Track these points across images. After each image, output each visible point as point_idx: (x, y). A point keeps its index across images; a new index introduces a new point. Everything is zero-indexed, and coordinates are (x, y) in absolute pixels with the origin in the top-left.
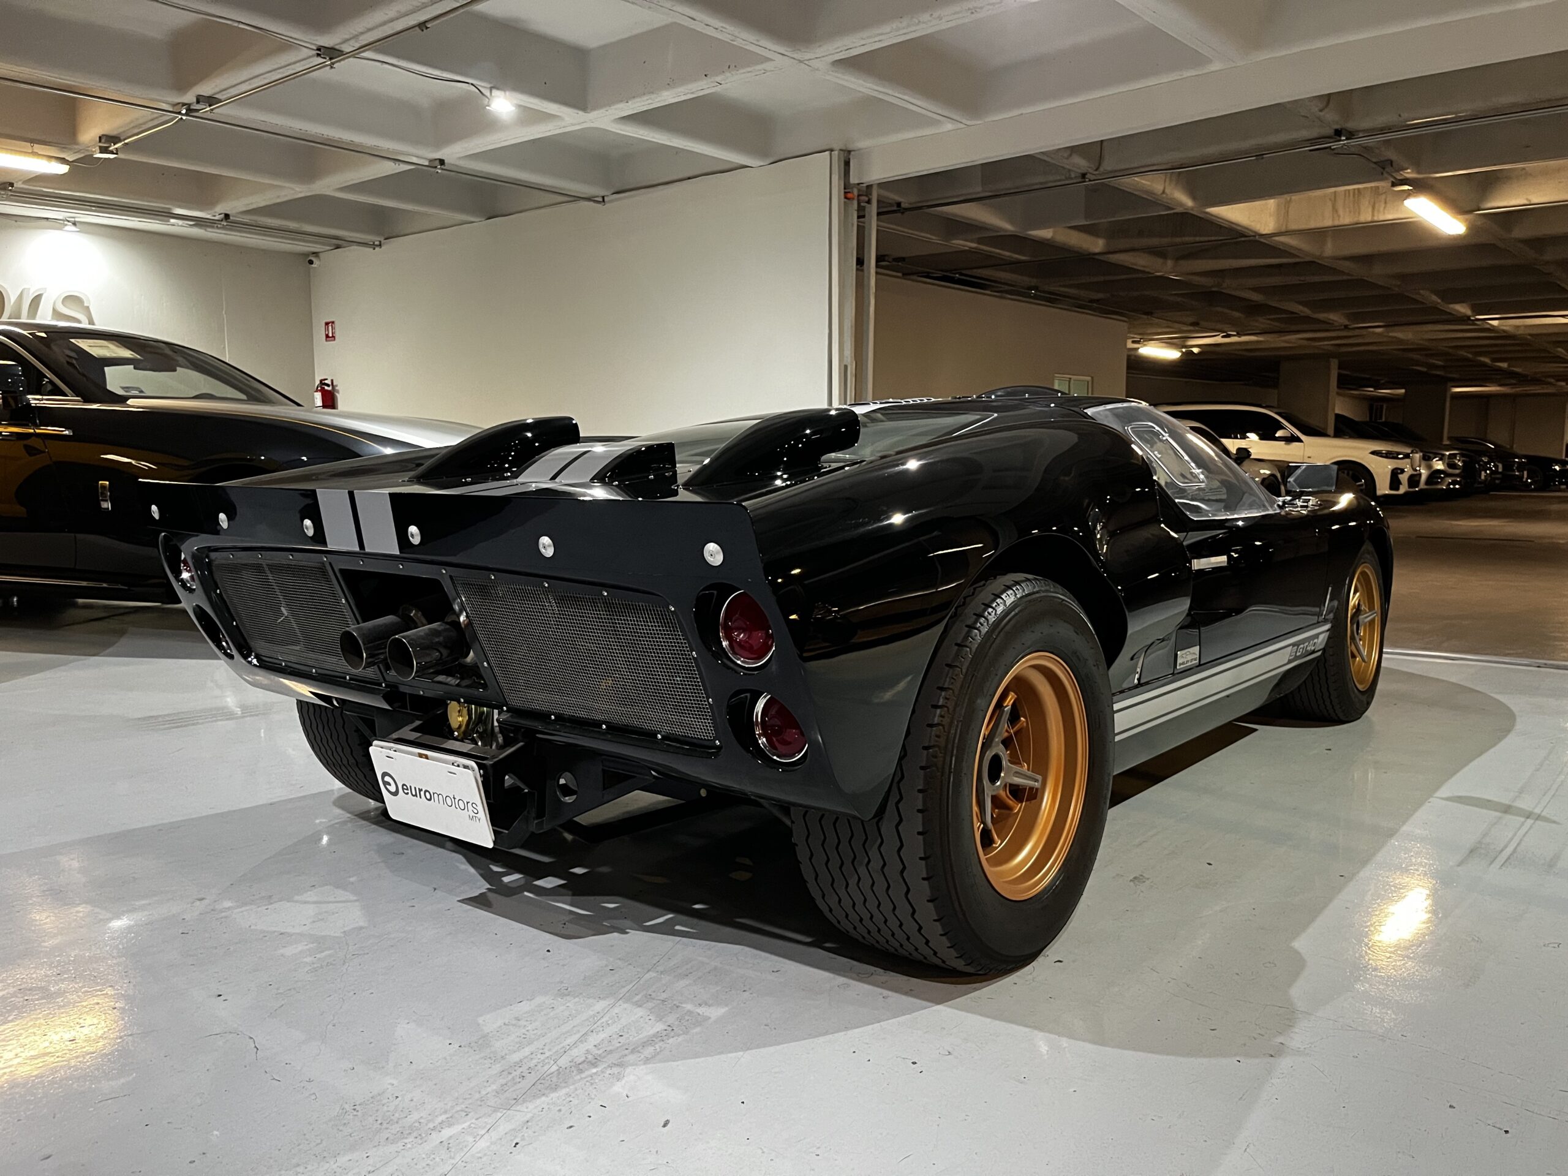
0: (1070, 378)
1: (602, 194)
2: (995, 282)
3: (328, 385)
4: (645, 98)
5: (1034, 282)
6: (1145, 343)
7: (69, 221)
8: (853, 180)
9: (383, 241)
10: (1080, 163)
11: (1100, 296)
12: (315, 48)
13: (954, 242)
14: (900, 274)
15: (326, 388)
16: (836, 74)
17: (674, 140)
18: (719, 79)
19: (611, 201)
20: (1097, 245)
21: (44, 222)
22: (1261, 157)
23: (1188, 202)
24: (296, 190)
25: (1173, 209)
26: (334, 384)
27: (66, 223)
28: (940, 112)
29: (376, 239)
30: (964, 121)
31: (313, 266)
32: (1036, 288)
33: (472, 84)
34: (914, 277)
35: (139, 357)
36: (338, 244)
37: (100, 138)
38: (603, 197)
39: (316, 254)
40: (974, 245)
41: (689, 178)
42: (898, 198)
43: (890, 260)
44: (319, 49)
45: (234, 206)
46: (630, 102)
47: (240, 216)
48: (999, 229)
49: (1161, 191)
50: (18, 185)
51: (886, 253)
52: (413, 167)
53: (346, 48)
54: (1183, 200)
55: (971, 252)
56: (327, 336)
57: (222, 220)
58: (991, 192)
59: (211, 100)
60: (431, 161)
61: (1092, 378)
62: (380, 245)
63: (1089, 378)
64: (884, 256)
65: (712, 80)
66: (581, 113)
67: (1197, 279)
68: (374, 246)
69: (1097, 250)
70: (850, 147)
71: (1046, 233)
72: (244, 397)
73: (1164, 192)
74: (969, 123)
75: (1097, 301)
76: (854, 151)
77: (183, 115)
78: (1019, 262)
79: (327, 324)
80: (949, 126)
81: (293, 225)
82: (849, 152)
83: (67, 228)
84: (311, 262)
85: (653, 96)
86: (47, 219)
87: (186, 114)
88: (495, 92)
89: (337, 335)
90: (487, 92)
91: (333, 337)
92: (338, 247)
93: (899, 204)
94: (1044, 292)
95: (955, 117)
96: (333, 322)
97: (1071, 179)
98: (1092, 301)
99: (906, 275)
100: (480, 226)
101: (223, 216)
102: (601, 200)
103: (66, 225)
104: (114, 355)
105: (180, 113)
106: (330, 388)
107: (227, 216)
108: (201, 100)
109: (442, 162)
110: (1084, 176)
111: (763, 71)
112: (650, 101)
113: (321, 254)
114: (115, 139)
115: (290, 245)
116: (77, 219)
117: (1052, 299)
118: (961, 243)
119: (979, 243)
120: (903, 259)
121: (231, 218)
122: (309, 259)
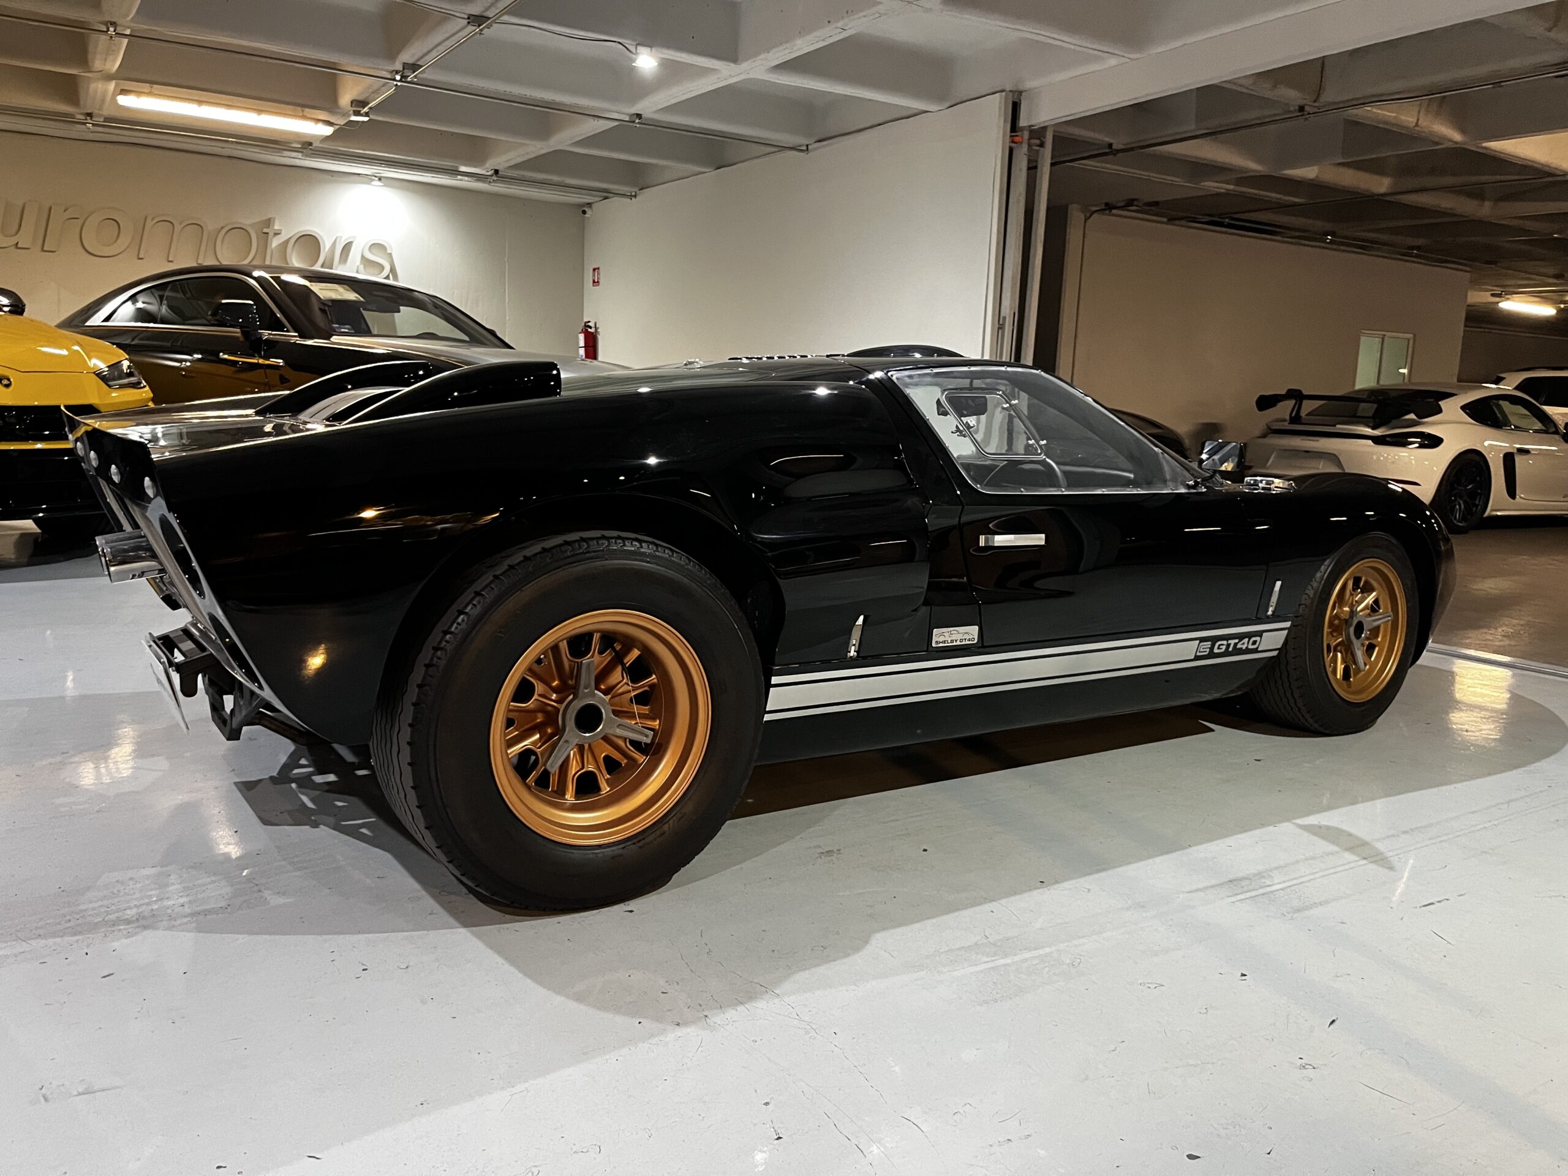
0: (1385, 335)
1: (807, 143)
2: (1280, 227)
3: (591, 327)
4: (781, 48)
5: (1328, 226)
6: (1507, 296)
7: (376, 177)
8: (1023, 122)
9: (638, 192)
10: (1292, 96)
11: (1420, 242)
12: (466, 17)
13: (1206, 183)
14: (1165, 220)
15: (589, 330)
16: (951, 13)
17: (837, 88)
18: (840, 24)
19: (815, 149)
20: (1381, 185)
21: (356, 177)
22: (1498, 85)
23: (1457, 137)
24: (536, 148)
25: (1442, 144)
26: (597, 326)
27: (374, 178)
28: (1094, 46)
29: (633, 190)
30: (1126, 55)
31: (586, 215)
32: (1333, 234)
33: (619, 43)
34: (1183, 222)
35: (362, 299)
36: (606, 194)
37: (352, 102)
38: (807, 146)
39: (589, 205)
40: (1231, 187)
41: (880, 125)
42: (1108, 140)
43: (1140, 204)
44: (469, 18)
45: (500, 161)
46: (771, 53)
47: (507, 171)
48: (1247, 170)
49: (1414, 125)
50: (316, 144)
51: (1133, 197)
52: (616, 123)
53: (490, 14)
54: (1449, 133)
55: (1228, 194)
56: (594, 282)
57: (492, 175)
58: (1208, 129)
59: (414, 67)
60: (631, 115)
61: (1415, 336)
62: (635, 196)
63: (1410, 336)
64: (1133, 200)
65: (834, 26)
66: (732, 65)
67: (1529, 225)
68: (631, 197)
69: (1383, 190)
70: (1021, 88)
71: (1309, 172)
72: (467, 338)
73: (1417, 125)
74: (1131, 56)
75: (1418, 248)
76: (1026, 91)
77: (397, 81)
78: (1294, 205)
79: (594, 270)
80: (1113, 62)
81: (555, 178)
82: (1021, 92)
83: (373, 183)
84: (584, 212)
85: (788, 45)
86: (359, 174)
87: (400, 81)
88: (641, 49)
89: (601, 281)
90: (632, 49)
91: (598, 282)
92: (606, 198)
93: (1110, 145)
94: (1342, 237)
95: (1116, 52)
96: (598, 268)
97: (1290, 112)
98: (1412, 248)
99: (1172, 220)
100: (711, 175)
101: (493, 171)
102: (804, 148)
103: (374, 180)
104: (339, 297)
105: (394, 80)
106: (592, 330)
107: (496, 172)
108: (406, 67)
109: (639, 116)
110: (1301, 109)
111: (877, 15)
112: (787, 51)
113: (593, 205)
114: (363, 103)
115: (563, 197)
116: (382, 175)
117: (1365, 246)
118: (1212, 186)
119: (1237, 185)
120: (1156, 204)
121: (500, 173)
122: (583, 209)
